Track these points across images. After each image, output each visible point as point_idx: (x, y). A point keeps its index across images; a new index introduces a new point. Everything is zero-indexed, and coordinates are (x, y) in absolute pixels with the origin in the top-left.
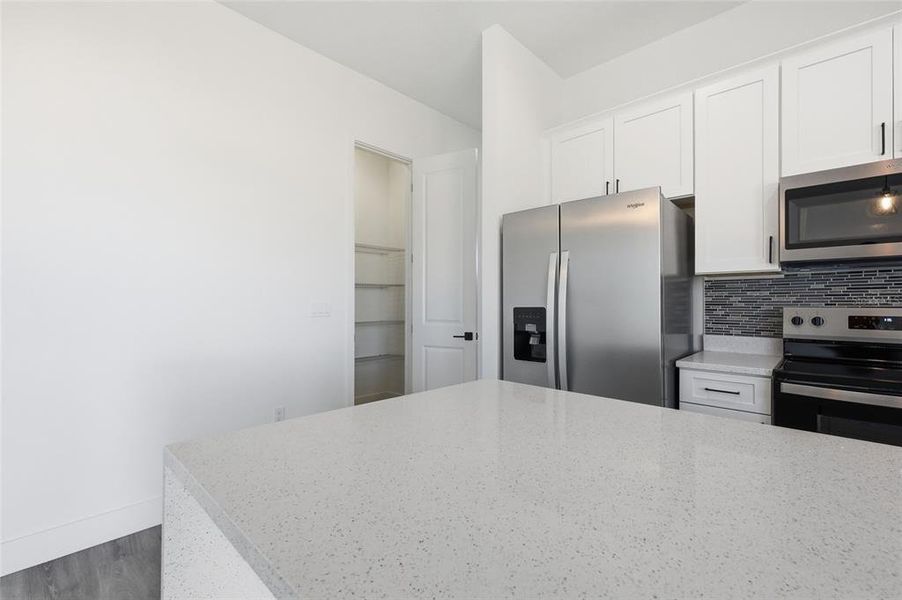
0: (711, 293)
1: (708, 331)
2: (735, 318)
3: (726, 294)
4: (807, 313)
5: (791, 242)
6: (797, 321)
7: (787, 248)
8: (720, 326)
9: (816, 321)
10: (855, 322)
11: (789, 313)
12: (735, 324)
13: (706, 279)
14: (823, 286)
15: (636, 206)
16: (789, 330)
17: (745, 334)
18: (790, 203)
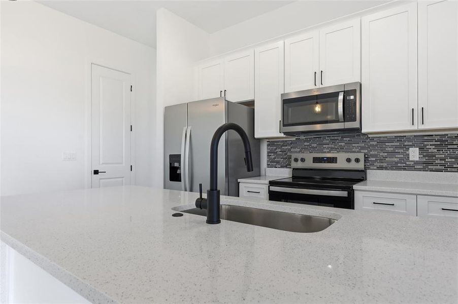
0: (269, 147)
1: (269, 166)
2: (278, 160)
3: (275, 148)
4: (299, 156)
5: (285, 123)
6: (296, 160)
7: (283, 126)
8: (272, 163)
9: (303, 160)
10: (316, 160)
11: (294, 156)
12: (278, 162)
13: (268, 140)
14: (308, 144)
15: (216, 105)
16: (294, 165)
17: (282, 167)
18: (285, 105)
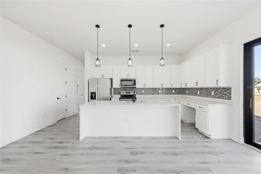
0: (114, 90)
1: (114, 94)
4: (122, 92)
6: (122, 93)
7: (120, 85)
9: (123, 93)
10: (126, 93)
11: (121, 92)
12: (116, 93)
13: (114, 88)
16: (121, 94)
17: (117, 94)
